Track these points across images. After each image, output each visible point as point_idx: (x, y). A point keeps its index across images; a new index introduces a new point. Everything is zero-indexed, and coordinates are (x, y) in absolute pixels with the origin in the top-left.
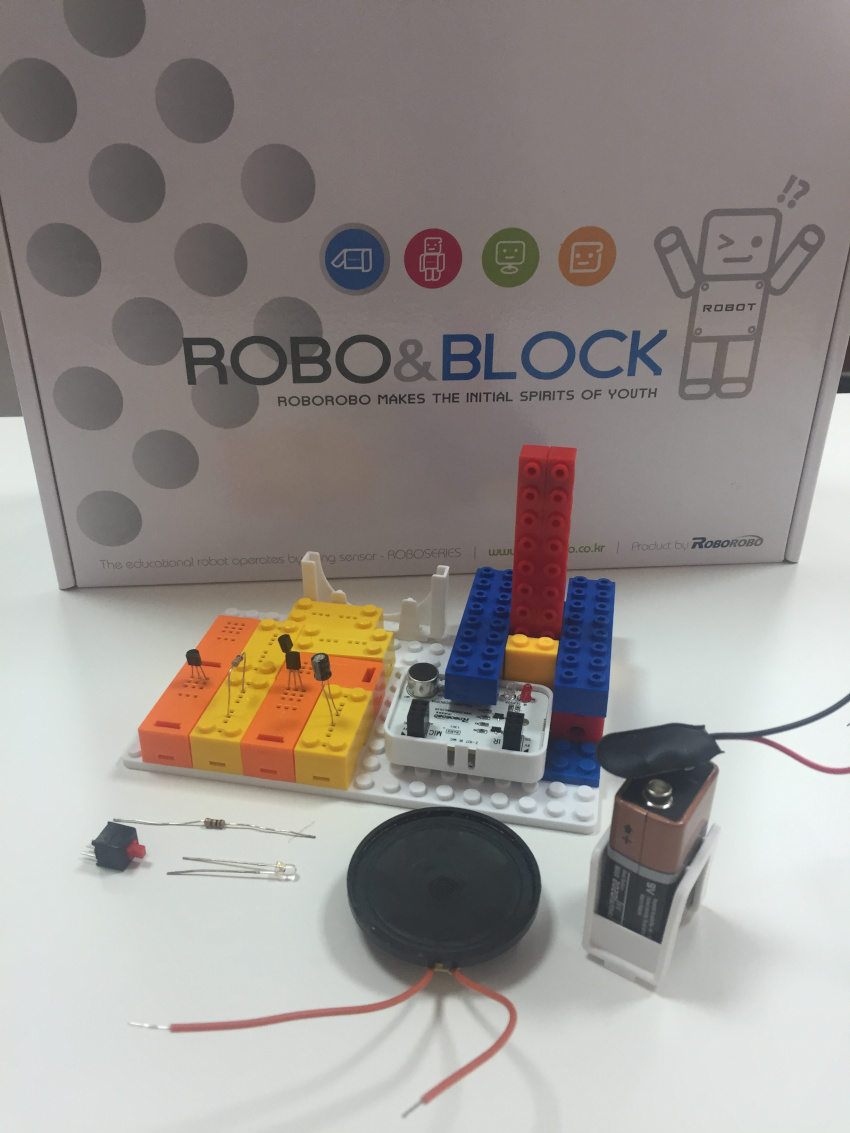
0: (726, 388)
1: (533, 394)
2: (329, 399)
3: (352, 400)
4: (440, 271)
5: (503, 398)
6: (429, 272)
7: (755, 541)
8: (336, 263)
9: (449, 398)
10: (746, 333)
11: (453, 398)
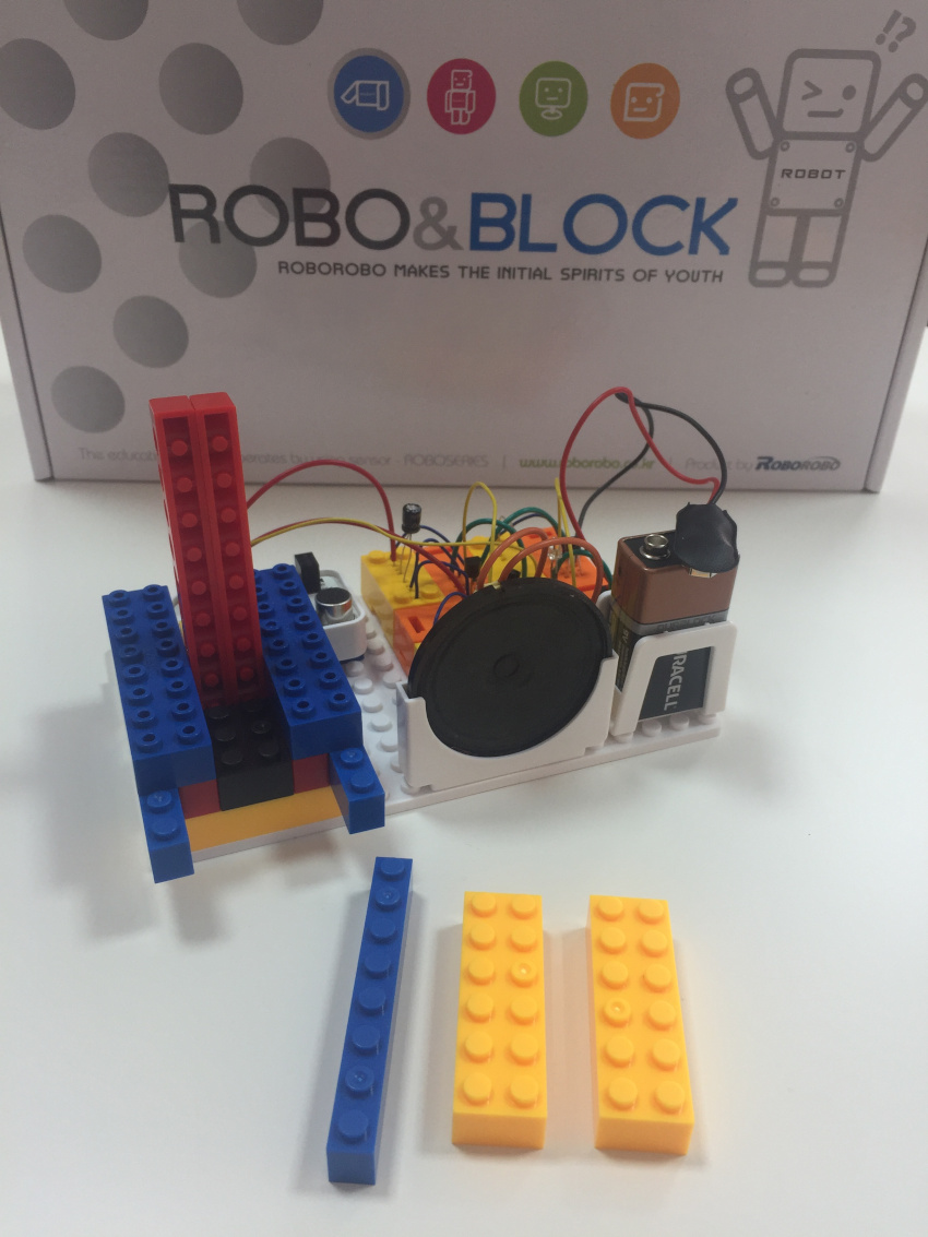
0: (805, 275)
1: (576, 271)
2: (337, 268)
3: (365, 270)
4: (469, 113)
5: (540, 275)
6: (456, 113)
7: (830, 464)
8: (348, 98)
9: (477, 272)
10: (833, 207)
11: (482, 273)
